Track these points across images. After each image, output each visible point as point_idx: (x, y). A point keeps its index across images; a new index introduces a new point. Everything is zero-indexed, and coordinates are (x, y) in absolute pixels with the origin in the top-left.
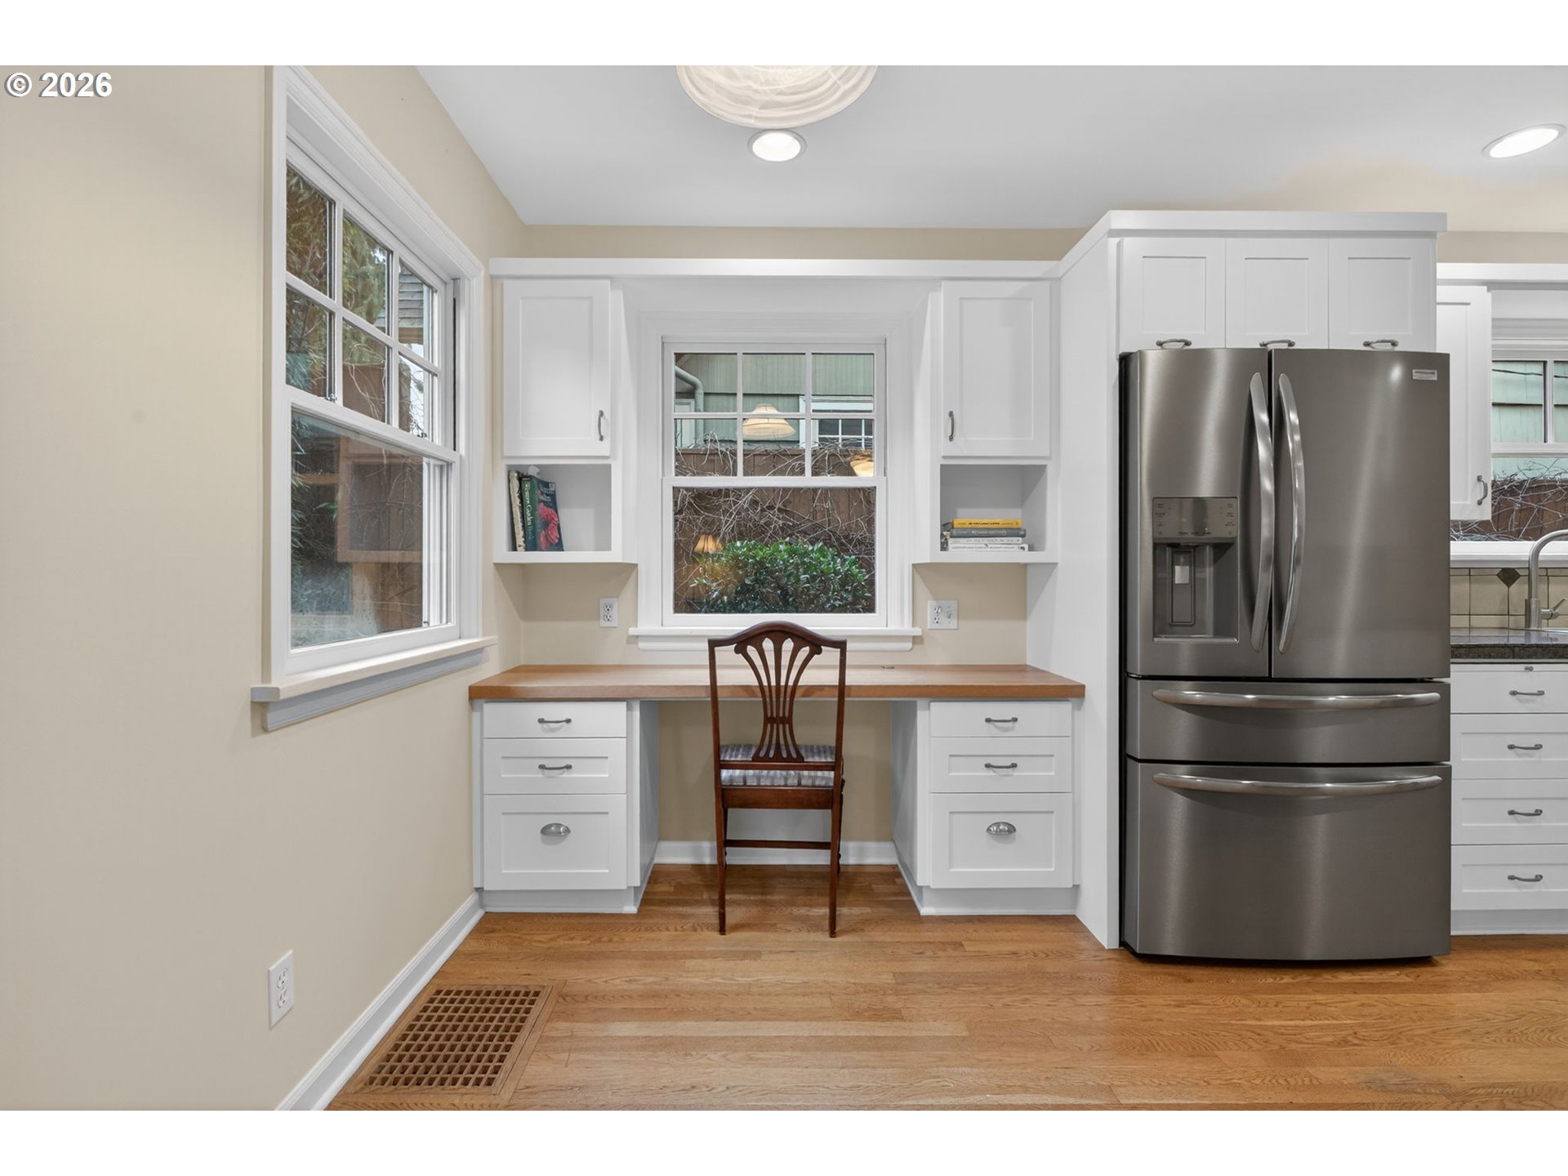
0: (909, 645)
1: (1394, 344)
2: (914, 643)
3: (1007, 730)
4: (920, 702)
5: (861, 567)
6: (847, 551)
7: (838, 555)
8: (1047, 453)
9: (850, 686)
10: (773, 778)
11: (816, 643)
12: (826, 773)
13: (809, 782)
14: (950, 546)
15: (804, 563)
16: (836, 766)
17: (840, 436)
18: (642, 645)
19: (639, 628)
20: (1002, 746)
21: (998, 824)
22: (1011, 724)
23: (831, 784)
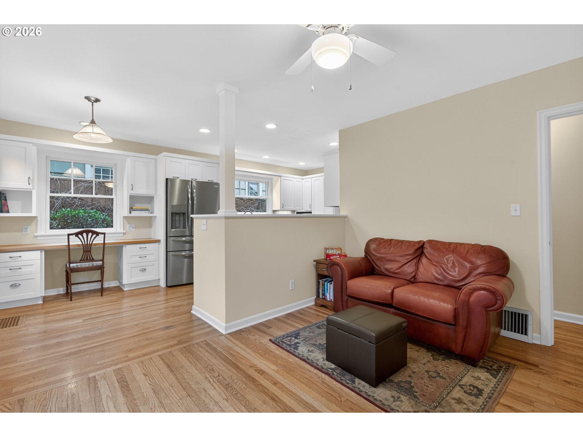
0: (122, 235)
1: (213, 181)
2: (123, 234)
3: (144, 249)
4: (124, 245)
5: (109, 217)
6: (104, 212)
7: (102, 213)
8: (154, 194)
9: (106, 243)
10: (86, 265)
11: (98, 234)
12: (100, 262)
13: (95, 265)
14: (132, 213)
15: (89, 215)
16: (103, 260)
17: (102, 175)
18: (39, 238)
19: (38, 233)
20: (144, 253)
21: (142, 269)
22: (145, 248)
23: (101, 264)
